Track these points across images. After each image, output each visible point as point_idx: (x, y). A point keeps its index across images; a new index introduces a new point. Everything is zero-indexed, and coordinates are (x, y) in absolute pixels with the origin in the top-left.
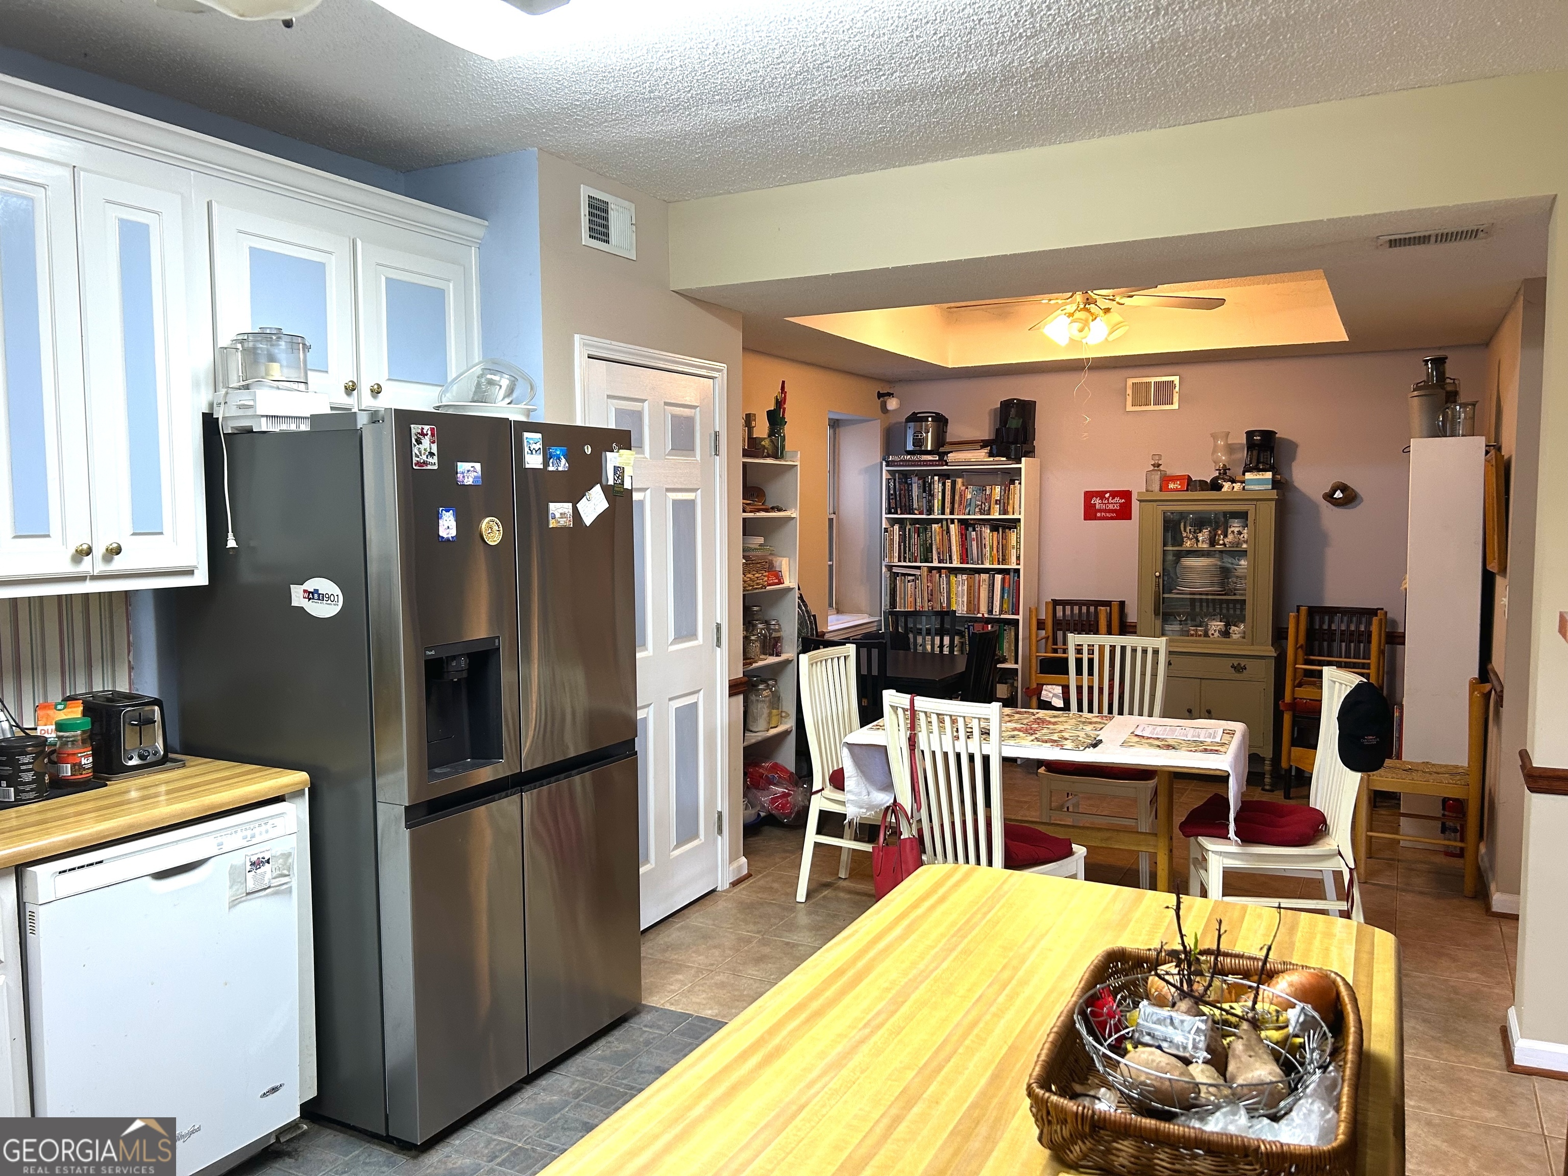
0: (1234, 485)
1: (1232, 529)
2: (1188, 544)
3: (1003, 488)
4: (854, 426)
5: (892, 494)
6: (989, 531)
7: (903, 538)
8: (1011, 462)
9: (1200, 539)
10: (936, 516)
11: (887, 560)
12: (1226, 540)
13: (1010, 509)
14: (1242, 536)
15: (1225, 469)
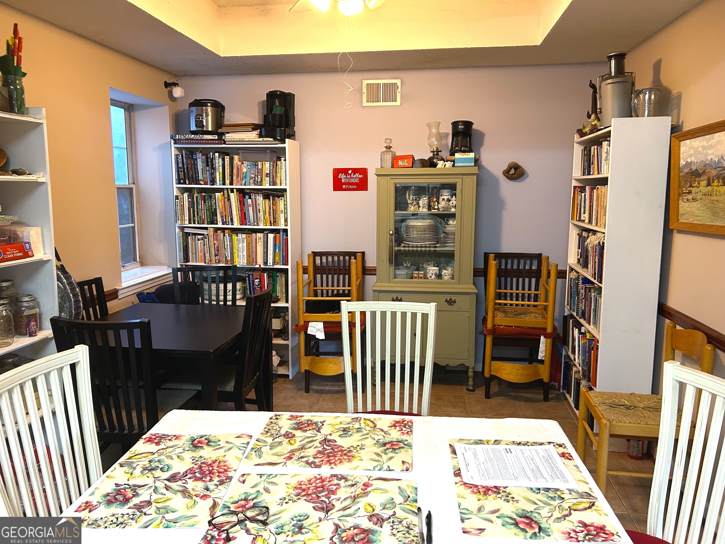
0: (446, 163)
1: (443, 197)
2: (412, 209)
3: (272, 163)
4: (146, 110)
5: (181, 168)
6: (262, 199)
7: (191, 204)
8: (277, 142)
9: (421, 205)
10: (218, 185)
11: (179, 222)
12: (440, 206)
13: (278, 182)
14: (451, 202)
15: (438, 151)
